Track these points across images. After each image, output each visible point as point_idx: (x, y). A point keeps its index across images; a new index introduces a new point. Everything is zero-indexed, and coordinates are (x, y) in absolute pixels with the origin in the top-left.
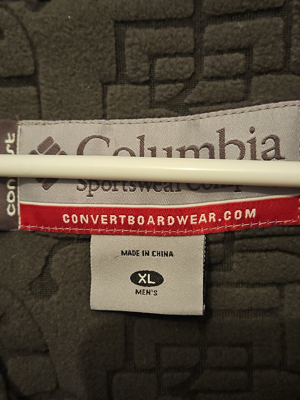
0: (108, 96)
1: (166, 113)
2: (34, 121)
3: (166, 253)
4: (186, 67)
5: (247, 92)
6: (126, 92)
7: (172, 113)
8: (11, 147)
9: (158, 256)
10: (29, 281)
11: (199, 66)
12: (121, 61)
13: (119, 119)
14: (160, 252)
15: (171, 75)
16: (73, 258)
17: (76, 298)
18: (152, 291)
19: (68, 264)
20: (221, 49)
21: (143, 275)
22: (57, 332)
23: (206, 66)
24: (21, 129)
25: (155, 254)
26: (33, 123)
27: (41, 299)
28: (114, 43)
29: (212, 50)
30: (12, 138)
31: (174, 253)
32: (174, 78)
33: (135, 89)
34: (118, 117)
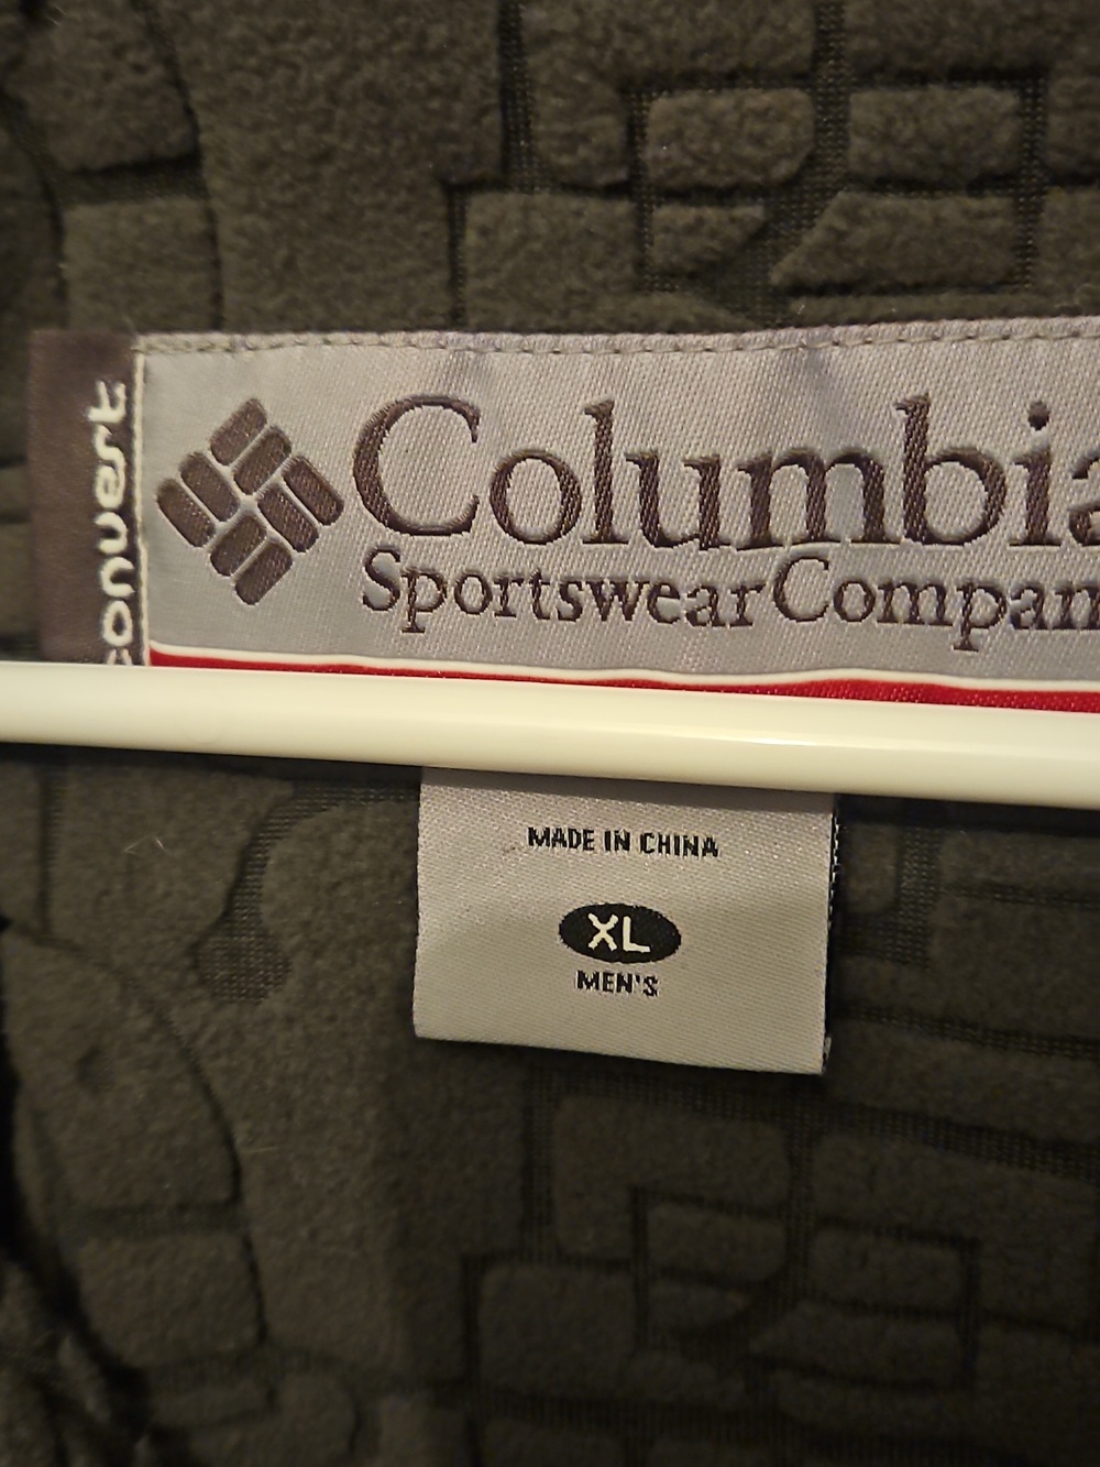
0: (471, 238)
1: (698, 316)
2: (193, 338)
3: (692, 842)
4: (783, 130)
5: (1025, 249)
6: (540, 224)
7: (722, 315)
8: (112, 437)
9: (660, 851)
10: (189, 939)
11: (830, 130)
12: (518, 94)
13: (514, 330)
14: (668, 838)
15: (714, 171)
16: (348, 856)
17: (354, 1005)
18: (638, 979)
19: (326, 878)
20: (917, 66)
21: (604, 920)
22: (289, 1115)
23: (858, 133)
24: (146, 371)
25: (652, 843)
26: (188, 345)
27: (232, 1002)
28: (491, 22)
29: (881, 69)
30: (113, 403)
31: (720, 846)
32: (724, 181)
33: (578, 214)
34: (509, 323)
